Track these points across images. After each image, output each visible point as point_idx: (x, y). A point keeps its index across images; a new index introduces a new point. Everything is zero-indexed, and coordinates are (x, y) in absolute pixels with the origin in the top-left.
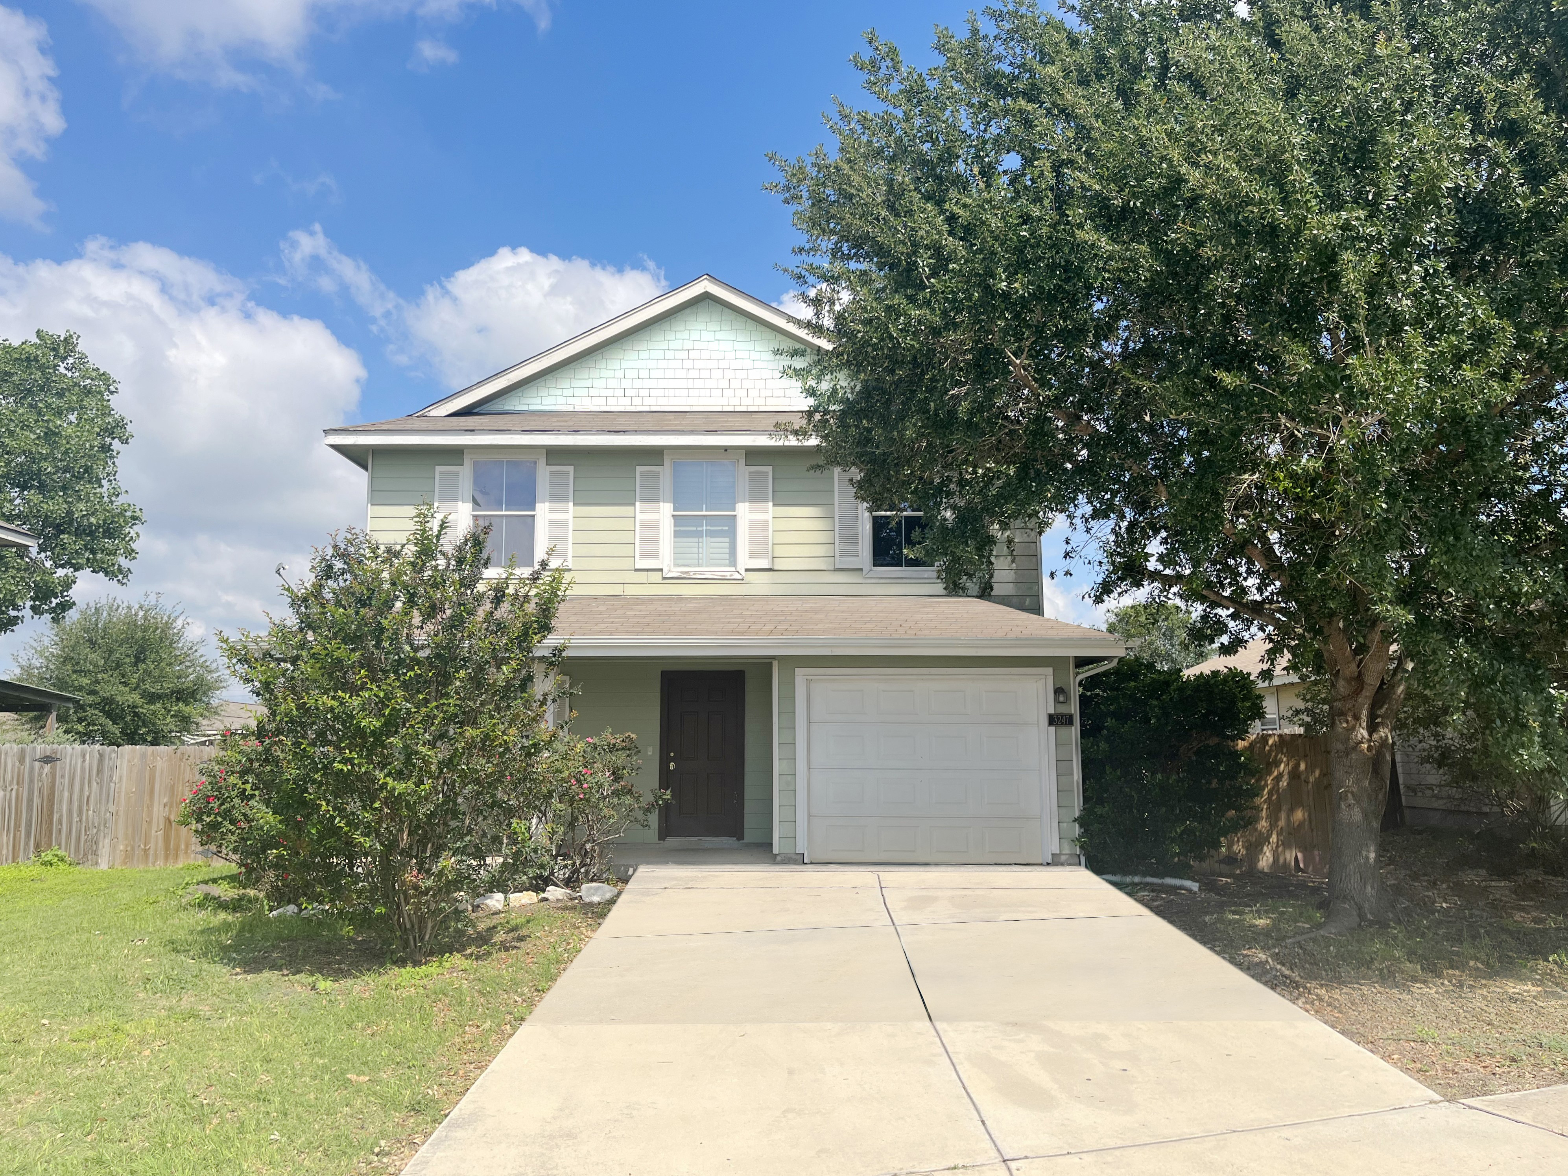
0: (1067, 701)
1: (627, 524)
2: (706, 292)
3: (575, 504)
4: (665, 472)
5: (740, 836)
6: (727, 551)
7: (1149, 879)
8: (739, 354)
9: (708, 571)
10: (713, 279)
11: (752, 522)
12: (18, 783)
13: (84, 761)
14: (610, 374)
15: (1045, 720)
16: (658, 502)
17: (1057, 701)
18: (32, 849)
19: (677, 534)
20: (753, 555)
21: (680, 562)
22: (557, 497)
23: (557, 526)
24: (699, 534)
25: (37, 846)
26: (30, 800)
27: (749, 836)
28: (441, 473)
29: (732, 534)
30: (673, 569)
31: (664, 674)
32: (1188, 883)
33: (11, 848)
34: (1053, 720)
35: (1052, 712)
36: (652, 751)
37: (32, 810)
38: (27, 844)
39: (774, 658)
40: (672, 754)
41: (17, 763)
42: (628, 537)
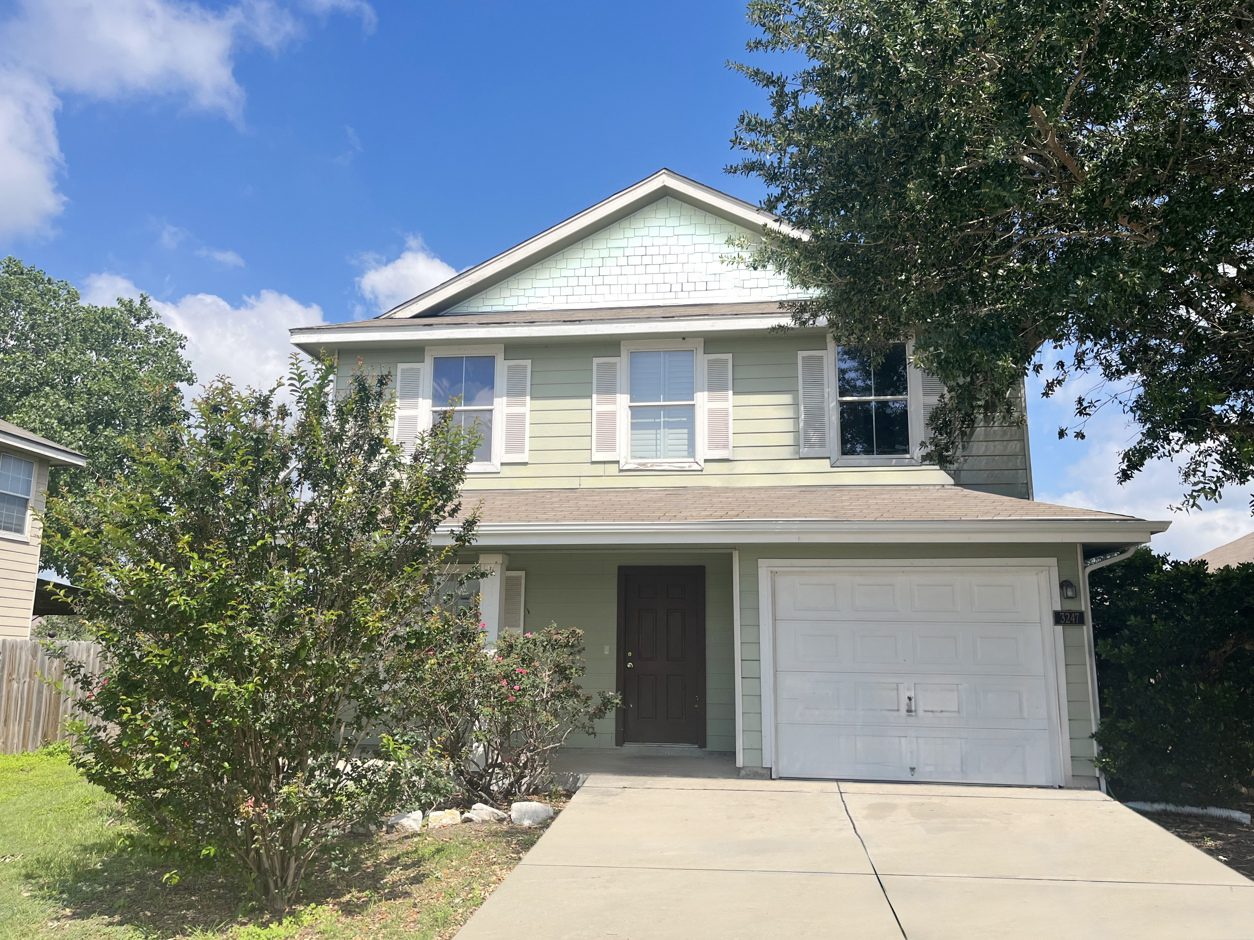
0: (1076, 596)
1: (584, 416)
2: (665, 186)
3: (532, 398)
4: (622, 363)
5: (702, 744)
6: (686, 442)
7: (1188, 809)
8: (699, 248)
9: (666, 463)
10: (672, 172)
11: (711, 412)
12: (30, 677)
13: (89, 656)
14: (570, 273)
15: (1050, 619)
16: (615, 393)
17: (1064, 597)
18: (40, 738)
19: (634, 426)
20: (713, 445)
21: (638, 454)
22: (515, 391)
23: (516, 422)
24: (656, 426)
25: (45, 736)
26: (40, 692)
27: (713, 743)
28: (403, 371)
29: (690, 425)
30: (630, 461)
31: (620, 568)
32: (1237, 815)
33: (21, 737)
34: (1059, 618)
35: (1058, 608)
36: (609, 650)
37: (41, 702)
38: (36, 733)
39: (735, 546)
40: (630, 654)
41: (30, 657)
42: (583, 429)
